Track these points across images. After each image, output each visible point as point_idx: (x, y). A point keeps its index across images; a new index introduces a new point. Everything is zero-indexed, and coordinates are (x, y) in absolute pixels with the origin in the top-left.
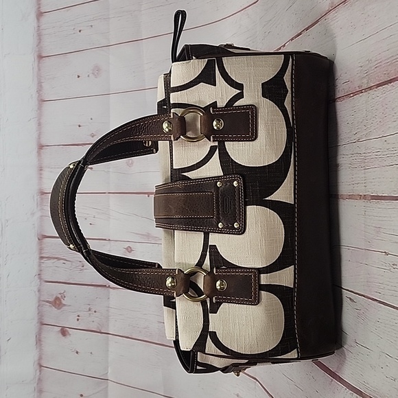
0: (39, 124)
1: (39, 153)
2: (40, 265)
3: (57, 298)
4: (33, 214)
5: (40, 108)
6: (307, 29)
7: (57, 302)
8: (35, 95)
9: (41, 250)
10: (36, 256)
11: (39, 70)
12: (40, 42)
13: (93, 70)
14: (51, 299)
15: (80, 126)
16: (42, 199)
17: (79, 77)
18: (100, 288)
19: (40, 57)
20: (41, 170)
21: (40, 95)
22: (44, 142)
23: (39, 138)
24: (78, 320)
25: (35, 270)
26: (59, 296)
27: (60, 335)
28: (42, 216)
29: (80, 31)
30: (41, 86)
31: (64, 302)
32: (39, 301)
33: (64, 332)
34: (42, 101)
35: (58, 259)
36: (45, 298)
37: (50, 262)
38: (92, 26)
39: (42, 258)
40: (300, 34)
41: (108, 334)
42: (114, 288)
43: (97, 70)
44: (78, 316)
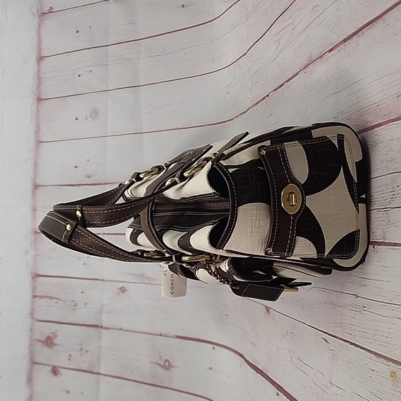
0: (36, 165)
1: (34, 193)
2: (32, 304)
3: (49, 338)
4: (26, 253)
5: (37, 149)
6: (288, 81)
7: (49, 342)
8: (33, 137)
9: (34, 288)
10: (29, 295)
11: (38, 111)
12: (39, 86)
13: (91, 113)
14: (43, 338)
15: (76, 167)
16: (36, 239)
17: (77, 119)
18: (91, 328)
19: (39, 100)
20: (35, 210)
21: (37, 137)
22: (39, 182)
23: (35, 177)
24: (69, 359)
25: (27, 309)
26: (51, 335)
27: (51, 374)
28: (35, 255)
29: (79, 76)
30: (39, 128)
31: (55, 341)
32: (32, 340)
33: (55, 371)
34: (39, 142)
35: (51, 298)
36: (37, 336)
37: (42, 301)
38: (91, 71)
39: (35, 297)
40: (282, 85)
41: (99, 374)
42: (106, 328)
43: (95, 114)
44: (70, 355)
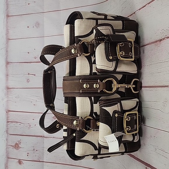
0: (7, 51)
1: (6, 66)
2: (7, 126)
3: (16, 144)
4: (3, 99)
5: (7, 43)
6: (149, 3)
7: (17, 146)
8: (5, 36)
9: (8, 118)
10: (5, 121)
11: (7, 23)
12: (7, 8)
13: (36, 24)
14: (13, 145)
15: (28, 53)
16: (8, 92)
17: (28, 27)
18: (39, 137)
19: (8, 16)
20: (7, 76)
21: (7, 36)
22: (9, 60)
23: (7, 58)
24: (28, 155)
25: (5, 129)
26: (18, 142)
28: (8, 101)
29: (29, 4)
30: (8, 31)
31: (20, 146)
32: (7, 145)
33: (20, 162)
34: (8, 39)
35: (17, 122)
36: (10, 144)
37: (12, 124)
38: (35, 2)
39: (8, 122)
40: (145, 6)
41: (43, 162)
42: (46, 137)
43: (37, 25)
44: (28, 153)
